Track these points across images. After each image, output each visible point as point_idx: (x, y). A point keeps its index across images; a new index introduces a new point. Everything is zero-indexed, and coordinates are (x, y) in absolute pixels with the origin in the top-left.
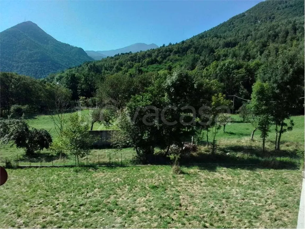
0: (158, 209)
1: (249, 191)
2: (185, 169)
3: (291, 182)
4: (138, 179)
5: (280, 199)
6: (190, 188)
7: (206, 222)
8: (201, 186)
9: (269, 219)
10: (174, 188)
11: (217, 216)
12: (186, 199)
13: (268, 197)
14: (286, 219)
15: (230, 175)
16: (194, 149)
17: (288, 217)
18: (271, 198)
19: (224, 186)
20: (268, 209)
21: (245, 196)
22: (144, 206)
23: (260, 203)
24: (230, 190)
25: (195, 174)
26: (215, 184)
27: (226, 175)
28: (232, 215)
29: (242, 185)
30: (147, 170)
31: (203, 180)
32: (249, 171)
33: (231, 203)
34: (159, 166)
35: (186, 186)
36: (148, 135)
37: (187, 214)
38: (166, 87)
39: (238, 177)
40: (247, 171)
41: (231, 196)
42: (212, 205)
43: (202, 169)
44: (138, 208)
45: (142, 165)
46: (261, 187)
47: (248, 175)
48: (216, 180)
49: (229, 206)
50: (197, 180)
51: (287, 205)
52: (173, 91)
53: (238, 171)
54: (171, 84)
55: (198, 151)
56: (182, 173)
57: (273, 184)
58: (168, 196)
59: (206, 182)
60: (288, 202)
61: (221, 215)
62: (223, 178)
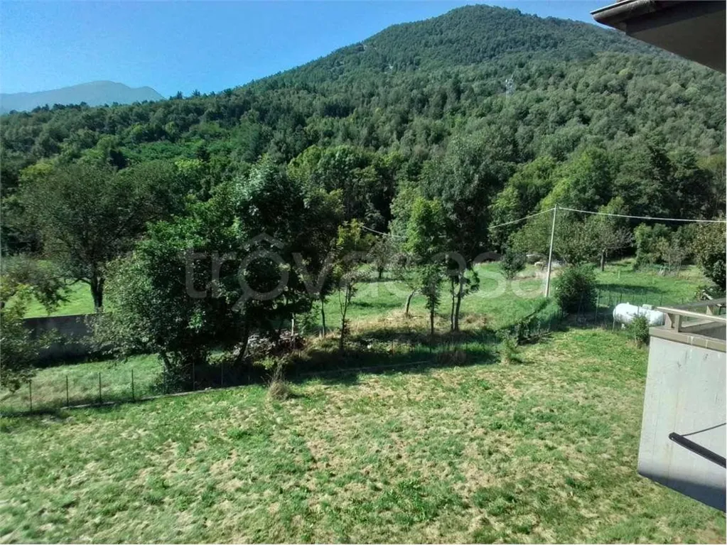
0: (268, 476)
1: (432, 411)
2: (295, 388)
3: (495, 385)
4: (194, 425)
5: (486, 417)
6: (321, 423)
7: (375, 480)
8: (340, 415)
9: (479, 454)
10: (286, 429)
11: (392, 465)
12: (320, 446)
13: (466, 416)
14: (506, 450)
15: (389, 388)
16: (299, 344)
17: (508, 445)
18: (472, 418)
19: (384, 409)
20: (473, 437)
21: (428, 421)
22: (234, 477)
23: (456, 428)
24: (398, 415)
25: (318, 396)
26: (368, 408)
27: (381, 387)
28: (416, 458)
29: (417, 403)
30: (206, 402)
31: (340, 404)
32: (419, 375)
33: (408, 438)
34: (233, 389)
35: (311, 420)
36: (203, 318)
37: (332, 475)
38: (238, 204)
39: (404, 389)
40: (415, 376)
41: (403, 426)
42: (375, 447)
43: (332, 383)
44: (223, 483)
45: (190, 393)
46: (450, 401)
47: (419, 382)
48: (366, 401)
49: (405, 443)
50: (329, 406)
51: (501, 426)
52: (256, 213)
53: (400, 377)
54: (252, 198)
55: (306, 347)
56: (293, 398)
57: (467, 393)
58: (279, 447)
59: (347, 406)
60: (501, 419)
61: (398, 463)
62: (378, 395)
